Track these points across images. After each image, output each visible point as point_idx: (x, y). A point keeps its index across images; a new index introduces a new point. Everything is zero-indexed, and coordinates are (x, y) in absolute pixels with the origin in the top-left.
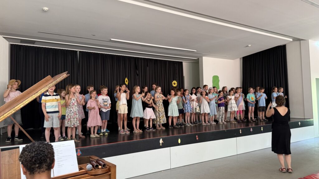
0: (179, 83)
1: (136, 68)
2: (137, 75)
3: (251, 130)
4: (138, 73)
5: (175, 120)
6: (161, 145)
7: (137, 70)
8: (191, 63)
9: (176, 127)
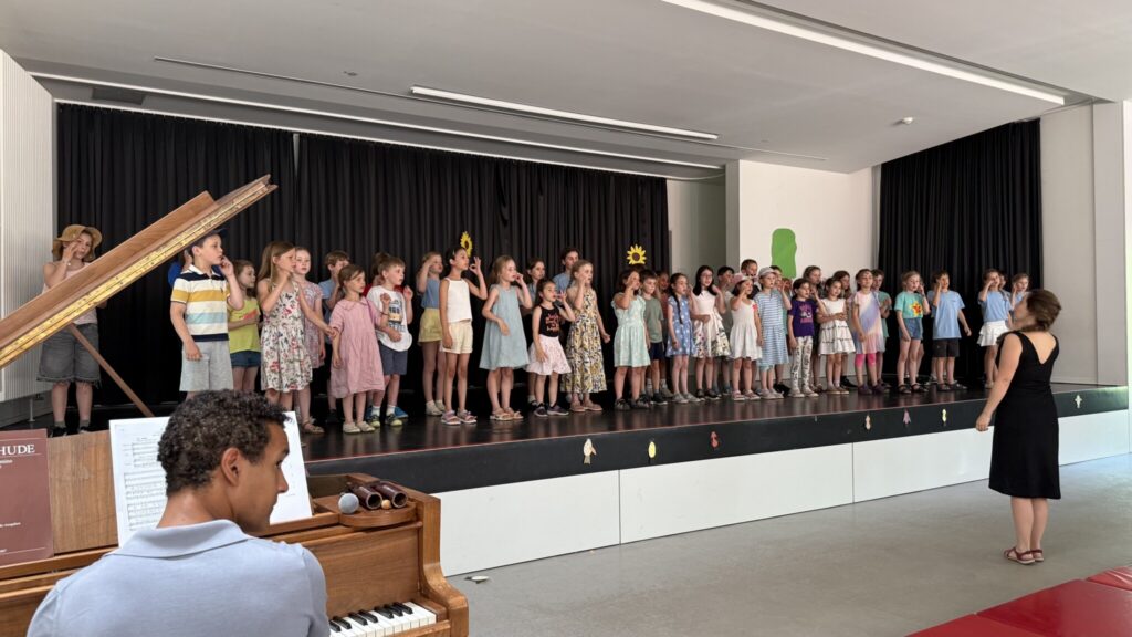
0: (651, 255)
1: (501, 197)
2: (505, 223)
3: (907, 419)
4: (507, 217)
5: (637, 382)
6: (587, 461)
7: (505, 205)
8: (695, 185)
9: (641, 404)
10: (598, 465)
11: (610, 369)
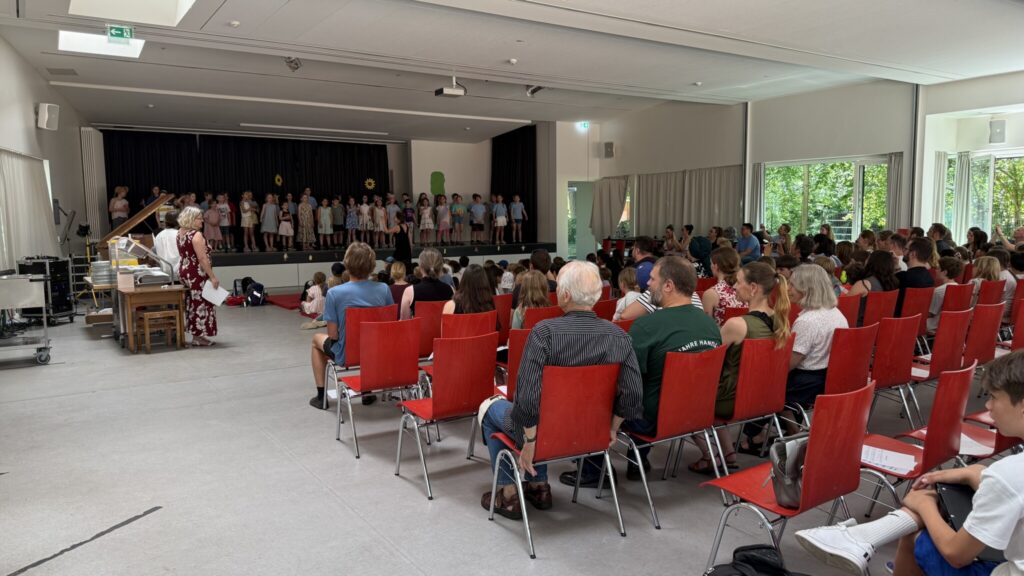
0: (378, 183)
1: (296, 159)
4: (299, 168)
5: (329, 239)
6: (286, 260)
7: (298, 162)
10: (289, 261)
11: (317, 235)
